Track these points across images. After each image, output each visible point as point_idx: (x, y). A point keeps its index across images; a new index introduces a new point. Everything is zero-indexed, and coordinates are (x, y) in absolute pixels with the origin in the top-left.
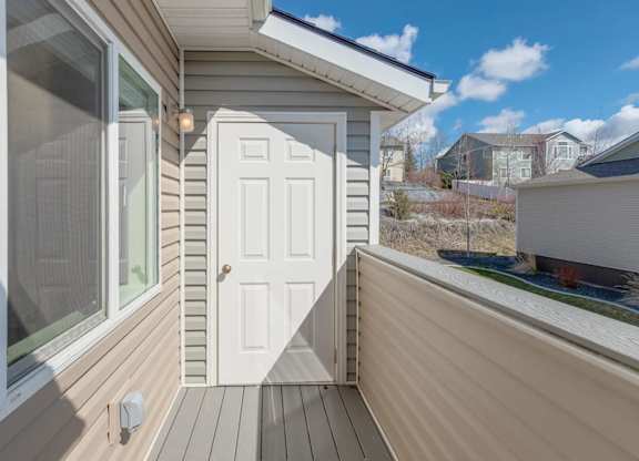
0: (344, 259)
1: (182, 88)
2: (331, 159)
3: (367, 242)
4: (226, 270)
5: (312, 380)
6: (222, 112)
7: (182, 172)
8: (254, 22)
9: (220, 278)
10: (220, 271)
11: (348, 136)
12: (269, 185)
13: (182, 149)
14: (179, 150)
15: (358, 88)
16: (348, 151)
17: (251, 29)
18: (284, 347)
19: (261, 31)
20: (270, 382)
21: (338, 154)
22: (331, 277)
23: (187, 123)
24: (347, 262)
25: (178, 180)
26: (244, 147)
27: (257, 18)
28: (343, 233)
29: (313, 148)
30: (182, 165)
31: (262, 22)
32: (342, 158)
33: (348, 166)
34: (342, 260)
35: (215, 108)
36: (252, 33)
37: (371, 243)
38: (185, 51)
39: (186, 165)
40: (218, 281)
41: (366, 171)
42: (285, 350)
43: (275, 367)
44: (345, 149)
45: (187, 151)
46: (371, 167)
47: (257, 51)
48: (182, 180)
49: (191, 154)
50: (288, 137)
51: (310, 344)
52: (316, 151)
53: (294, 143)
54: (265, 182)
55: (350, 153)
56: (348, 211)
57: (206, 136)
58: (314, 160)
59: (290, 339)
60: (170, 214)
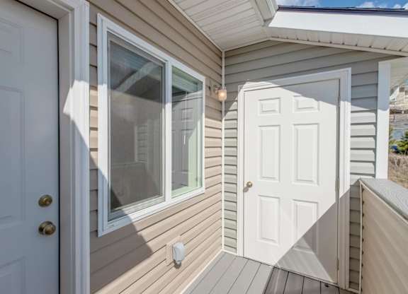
0: (348, 188)
1: (223, 74)
2: (334, 107)
3: (374, 176)
4: (249, 186)
5: (314, 275)
6: (248, 85)
7: (223, 124)
8: (265, 21)
9: (245, 190)
10: (245, 186)
11: (352, 87)
12: (280, 130)
13: (223, 111)
14: (221, 111)
15: (363, 45)
16: (352, 99)
17: (263, 26)
18: (292, 245)
19: (270, 26)
20: (279, 266)
21: (342, 103)
22: (334, 201)
23: (223, 95)
24: (351, 191)
25: (221, 129)
26: (262, 106)
27: (266, 18)
28: (346, 167)
29: (317, 99)
30: (223, 121)
31: (271, 19)
32: (347, 106)
33: (352, 112)
34: (345, 188)
35: (244, 82)
36: (264, 28)
37: (377, 177)
38: (225, 52)
39: (225, 120)
40: (244, 192)
41: (373, 114)
42: (293, 247)
43: (284, 258)
44: (350, 97)
45: (226, 112)
46: (379, 111)
47: (271, 39)
48: (223, 128)
49: (229, 113)
50: (296, 94)
51: (313, 248)
52: (321, 102)
53: (302, 99)
54: (277, 128)
55: (354, 101)
56: (352, 149)
57: (237, 101)
58: (319, 109)
59: (296, 241)
60: (216, 149)
